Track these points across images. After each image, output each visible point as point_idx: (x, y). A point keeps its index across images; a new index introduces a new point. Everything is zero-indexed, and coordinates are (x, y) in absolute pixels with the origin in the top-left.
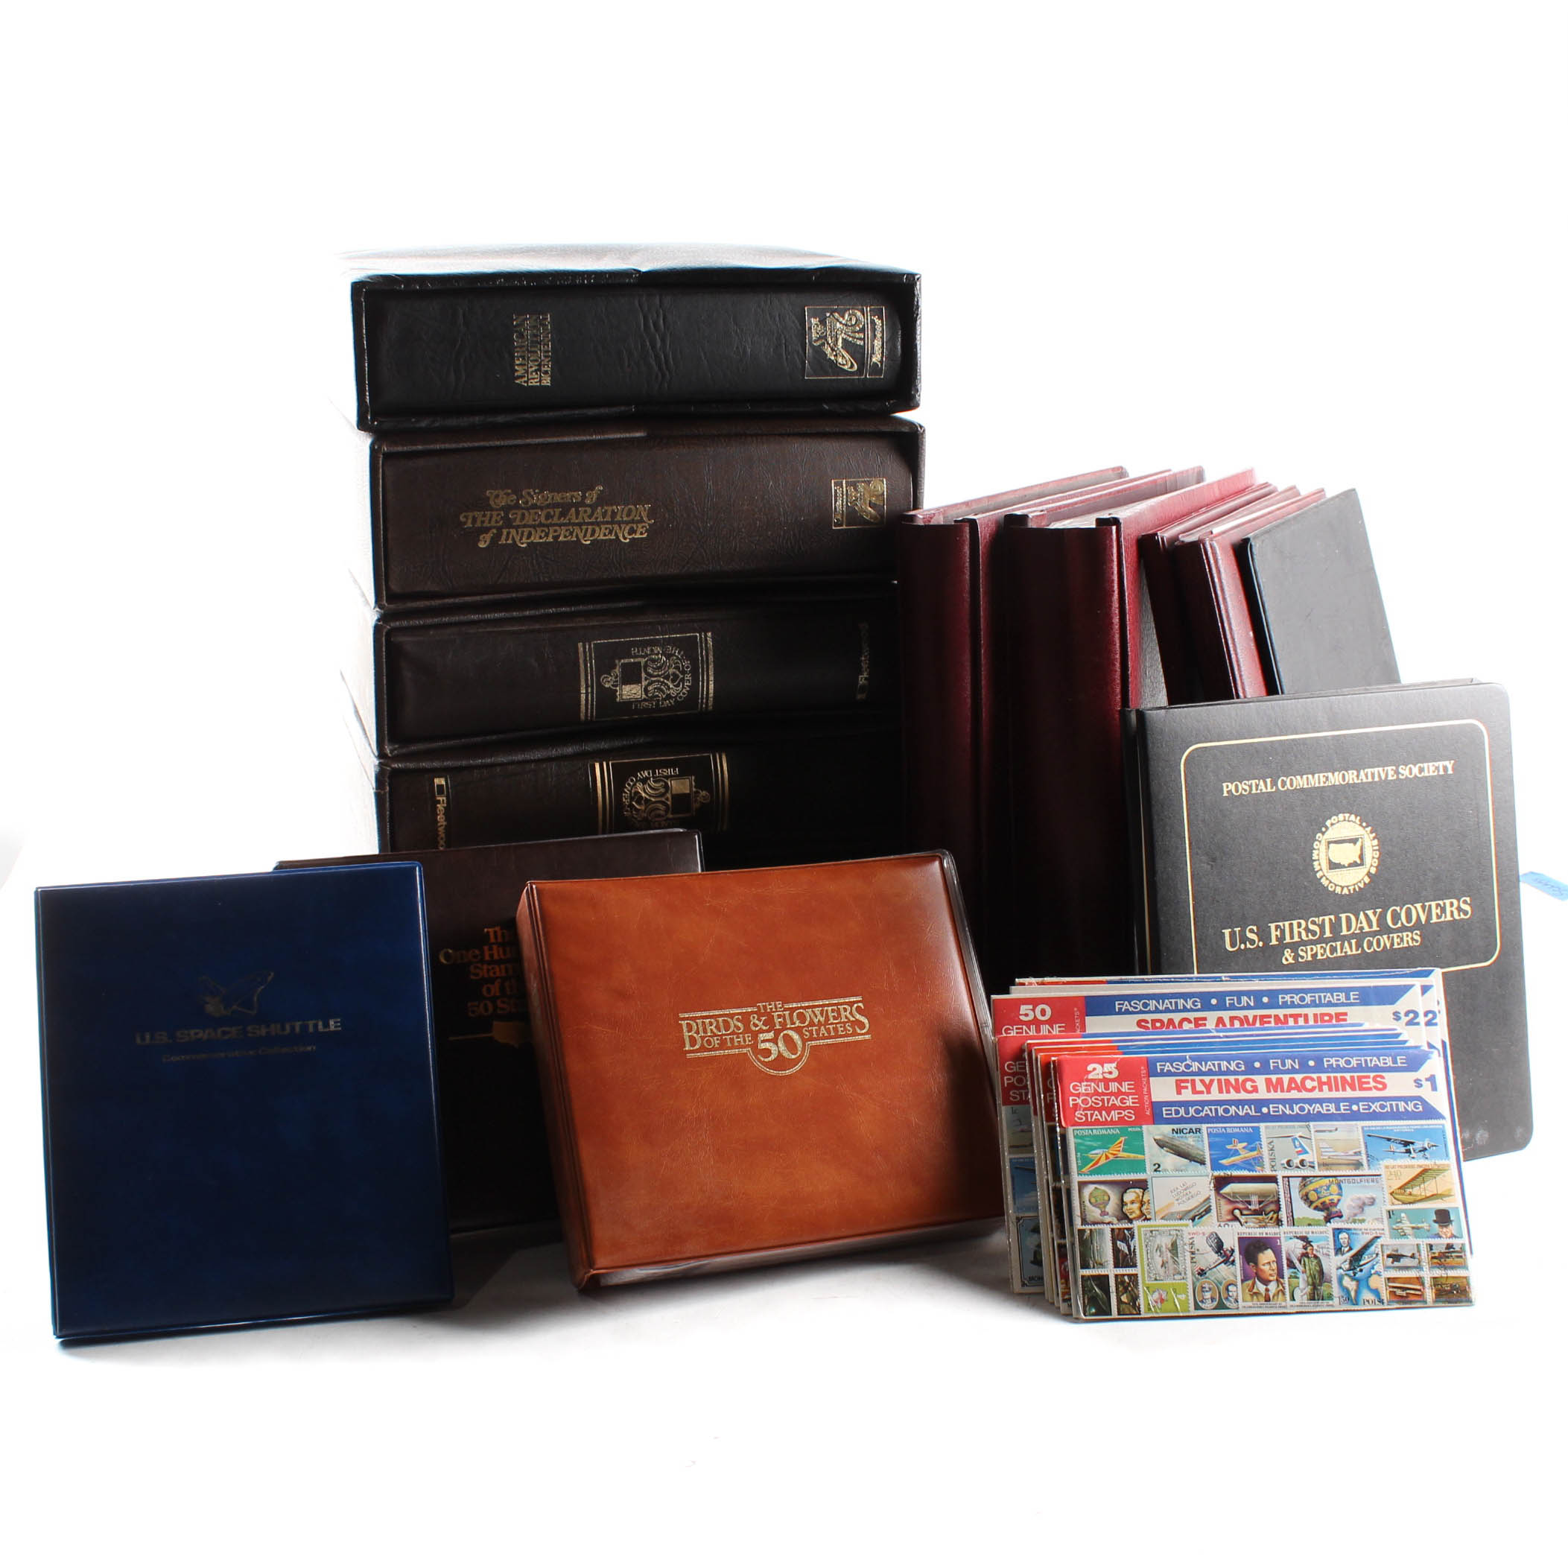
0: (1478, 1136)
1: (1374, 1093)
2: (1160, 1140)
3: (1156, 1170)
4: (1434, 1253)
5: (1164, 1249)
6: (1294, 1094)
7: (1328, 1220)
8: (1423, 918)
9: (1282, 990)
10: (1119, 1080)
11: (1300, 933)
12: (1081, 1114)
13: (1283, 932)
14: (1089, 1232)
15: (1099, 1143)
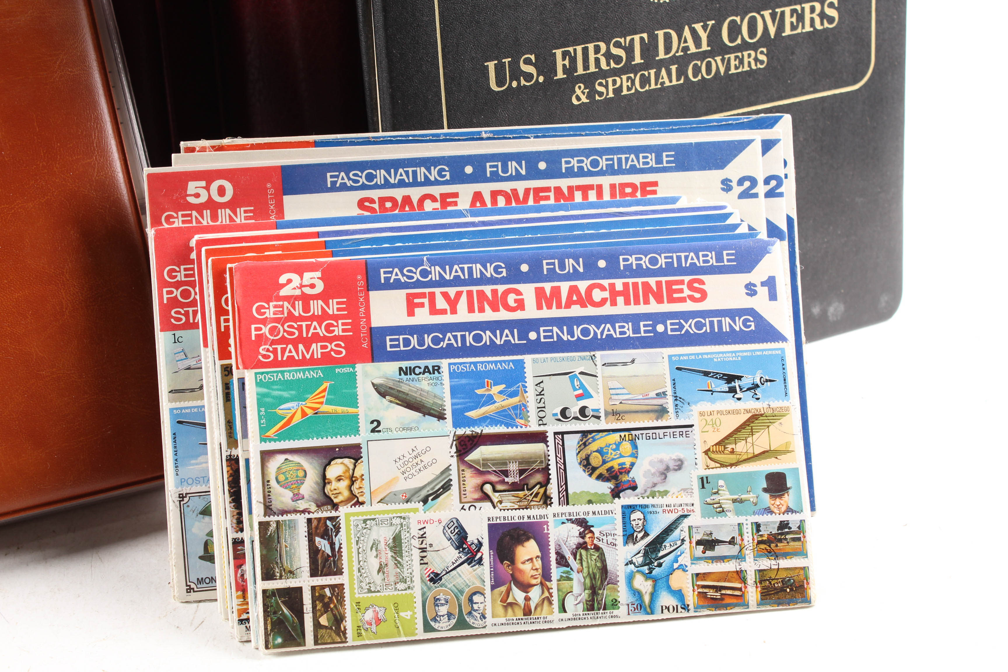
0: (831, 310)
1: (689, 306)
2: (381, 385)
3: (373, 431)
4: (761, 536)
5: (382, 546)
6: (576, 311)
7: (616, 493)
8: (772, 31)
9: (567, 151)
10: (324, 296)
11: (597, 61)
12: (268, 350)
13: (573, 60)
14: (275, 525)
15: (293, 392)
